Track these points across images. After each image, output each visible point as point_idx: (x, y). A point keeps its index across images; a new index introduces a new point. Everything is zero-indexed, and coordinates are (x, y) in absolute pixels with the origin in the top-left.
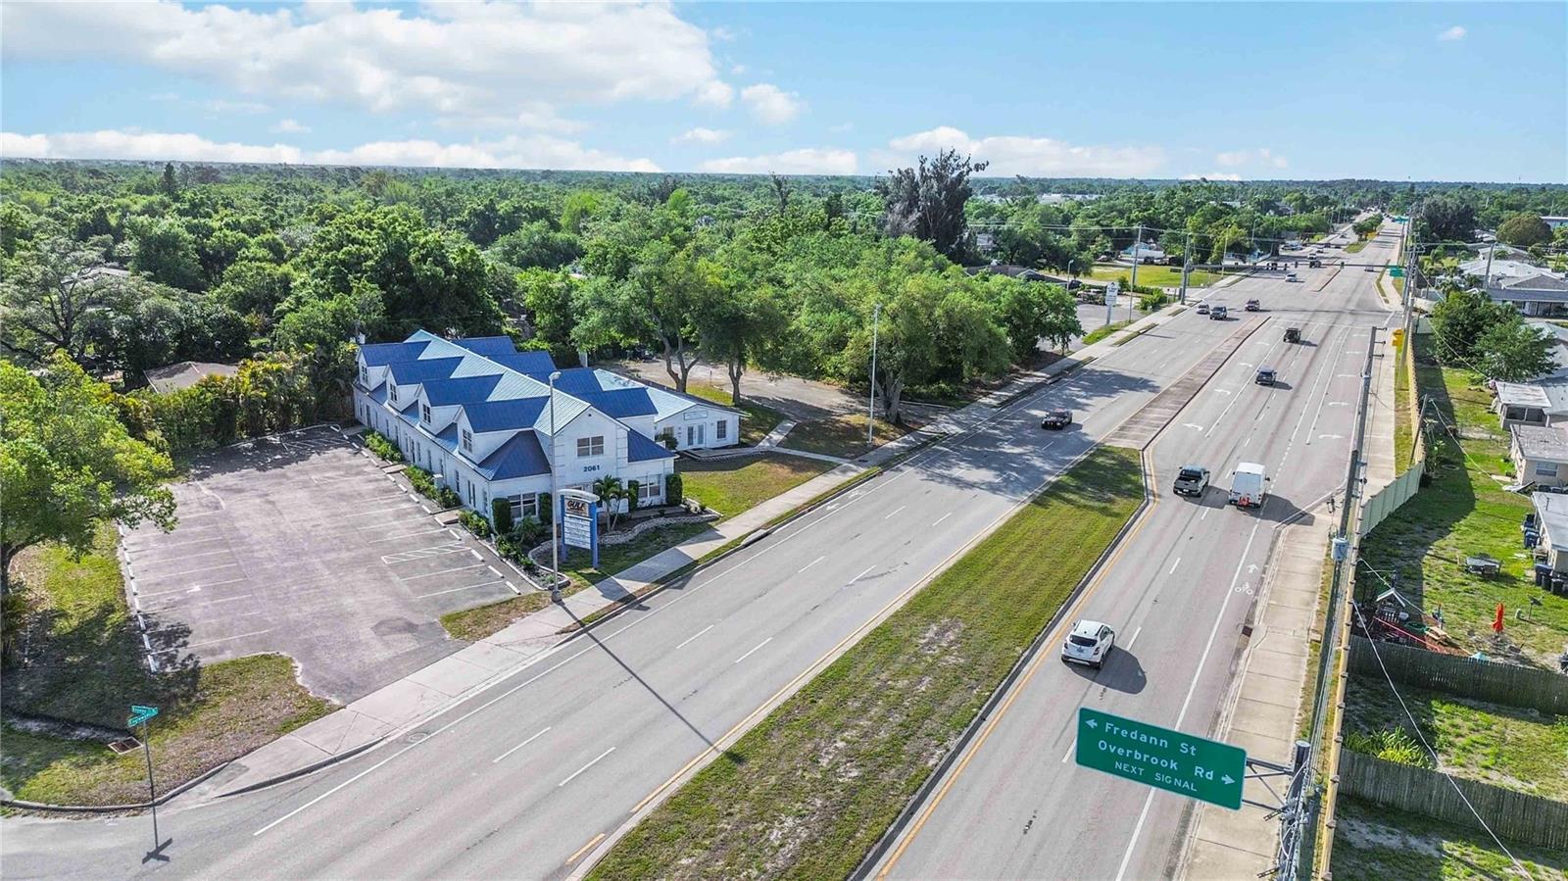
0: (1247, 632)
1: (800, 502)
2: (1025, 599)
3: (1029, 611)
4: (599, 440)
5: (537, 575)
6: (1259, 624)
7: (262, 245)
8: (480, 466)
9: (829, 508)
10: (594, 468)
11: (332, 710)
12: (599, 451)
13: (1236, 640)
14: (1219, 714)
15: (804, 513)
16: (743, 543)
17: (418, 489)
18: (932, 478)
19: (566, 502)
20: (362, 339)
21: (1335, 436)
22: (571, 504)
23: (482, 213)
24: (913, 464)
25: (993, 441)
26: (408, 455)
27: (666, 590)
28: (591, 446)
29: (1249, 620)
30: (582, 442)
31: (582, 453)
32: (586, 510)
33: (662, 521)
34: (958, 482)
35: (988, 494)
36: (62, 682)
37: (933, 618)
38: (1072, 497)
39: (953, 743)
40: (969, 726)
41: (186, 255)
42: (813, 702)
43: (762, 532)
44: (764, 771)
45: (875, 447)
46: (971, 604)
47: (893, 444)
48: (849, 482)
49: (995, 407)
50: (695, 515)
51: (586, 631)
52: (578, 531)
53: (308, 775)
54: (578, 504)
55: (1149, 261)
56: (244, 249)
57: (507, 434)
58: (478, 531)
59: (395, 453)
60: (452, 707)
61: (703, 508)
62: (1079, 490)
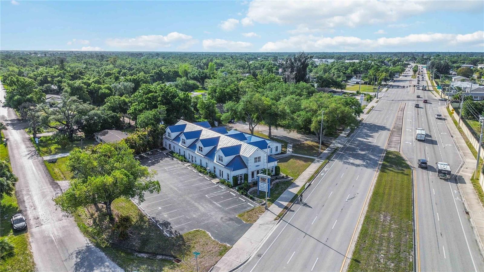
0: (467, 213)
1: (313, 173)
2: (401, 205)
3: (404, 209)
4: (259, 158)
5: (255, 200)
6: (468, 210)
7: (106, 88)
8: (226, 166)
9: (322, 174)
10: (258, 166)
11: (230, 248)
12: (259, 161)
13: (466, 216)
14: (476, 241)
15: (316, 177)
16: (306, 187)
17: (200, 172)
18: (345, 163)
19: (260, 178)
20: (163, 123)
21: (450, 145)
22: (262, 179)
23: (158, 73)
24: (336, 158)
25: (354, 150)
26: (190, 160)
27: (294, 205)
28: (258, 159)
29: (465, 209)
30: (256, 158)
31: (256, 162)
32: (267, 180)
33: (277, 181)
34: (353, 164)
35: (365, 168)
36: (145, 241)
37: (379, 212)
38: (390, 169)
39: (412, 253)
40: (412, 247)
41: (84, 92)
42: (365, 242)
43: (308, 184)
44: (368, 265)
45: (321, 153)
46: (387, 208)
47: (325, 151)
48: (322, 165)
49: (346, 137)
50: (285, 178)
51: (281, 219)
52: (264, 187)
53: (238, 269)
54: (264, 179)
55: (357, 83)
56: (101, 90)
57: (233, 157)
58: (229, 186)
59: (184, 159)
60: (261, 246)
61: (287, 176)
62: (391, 167)
